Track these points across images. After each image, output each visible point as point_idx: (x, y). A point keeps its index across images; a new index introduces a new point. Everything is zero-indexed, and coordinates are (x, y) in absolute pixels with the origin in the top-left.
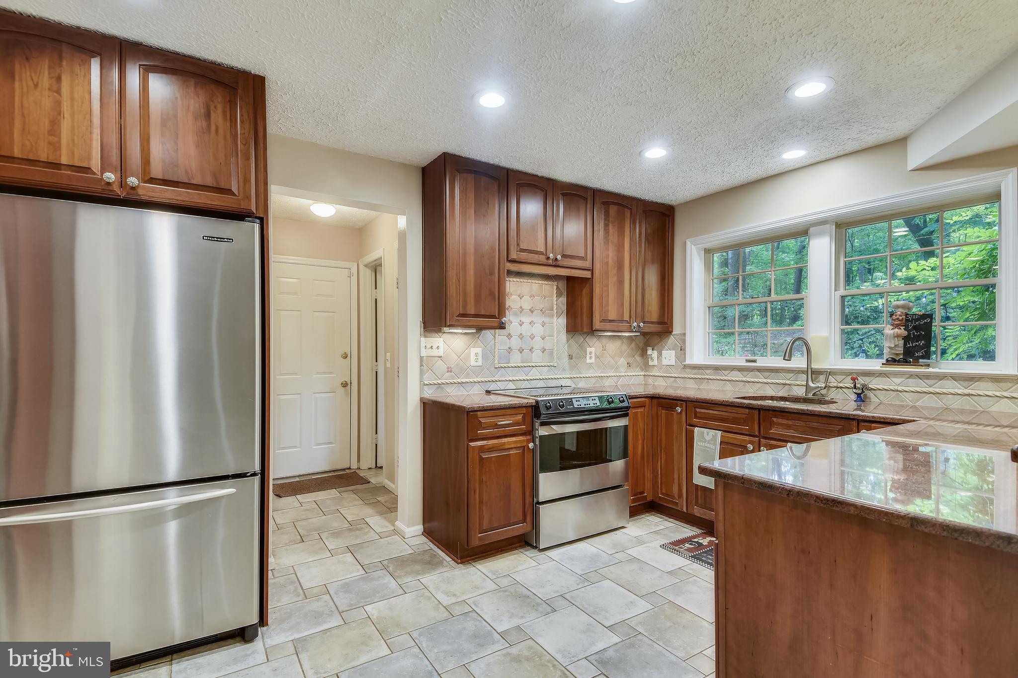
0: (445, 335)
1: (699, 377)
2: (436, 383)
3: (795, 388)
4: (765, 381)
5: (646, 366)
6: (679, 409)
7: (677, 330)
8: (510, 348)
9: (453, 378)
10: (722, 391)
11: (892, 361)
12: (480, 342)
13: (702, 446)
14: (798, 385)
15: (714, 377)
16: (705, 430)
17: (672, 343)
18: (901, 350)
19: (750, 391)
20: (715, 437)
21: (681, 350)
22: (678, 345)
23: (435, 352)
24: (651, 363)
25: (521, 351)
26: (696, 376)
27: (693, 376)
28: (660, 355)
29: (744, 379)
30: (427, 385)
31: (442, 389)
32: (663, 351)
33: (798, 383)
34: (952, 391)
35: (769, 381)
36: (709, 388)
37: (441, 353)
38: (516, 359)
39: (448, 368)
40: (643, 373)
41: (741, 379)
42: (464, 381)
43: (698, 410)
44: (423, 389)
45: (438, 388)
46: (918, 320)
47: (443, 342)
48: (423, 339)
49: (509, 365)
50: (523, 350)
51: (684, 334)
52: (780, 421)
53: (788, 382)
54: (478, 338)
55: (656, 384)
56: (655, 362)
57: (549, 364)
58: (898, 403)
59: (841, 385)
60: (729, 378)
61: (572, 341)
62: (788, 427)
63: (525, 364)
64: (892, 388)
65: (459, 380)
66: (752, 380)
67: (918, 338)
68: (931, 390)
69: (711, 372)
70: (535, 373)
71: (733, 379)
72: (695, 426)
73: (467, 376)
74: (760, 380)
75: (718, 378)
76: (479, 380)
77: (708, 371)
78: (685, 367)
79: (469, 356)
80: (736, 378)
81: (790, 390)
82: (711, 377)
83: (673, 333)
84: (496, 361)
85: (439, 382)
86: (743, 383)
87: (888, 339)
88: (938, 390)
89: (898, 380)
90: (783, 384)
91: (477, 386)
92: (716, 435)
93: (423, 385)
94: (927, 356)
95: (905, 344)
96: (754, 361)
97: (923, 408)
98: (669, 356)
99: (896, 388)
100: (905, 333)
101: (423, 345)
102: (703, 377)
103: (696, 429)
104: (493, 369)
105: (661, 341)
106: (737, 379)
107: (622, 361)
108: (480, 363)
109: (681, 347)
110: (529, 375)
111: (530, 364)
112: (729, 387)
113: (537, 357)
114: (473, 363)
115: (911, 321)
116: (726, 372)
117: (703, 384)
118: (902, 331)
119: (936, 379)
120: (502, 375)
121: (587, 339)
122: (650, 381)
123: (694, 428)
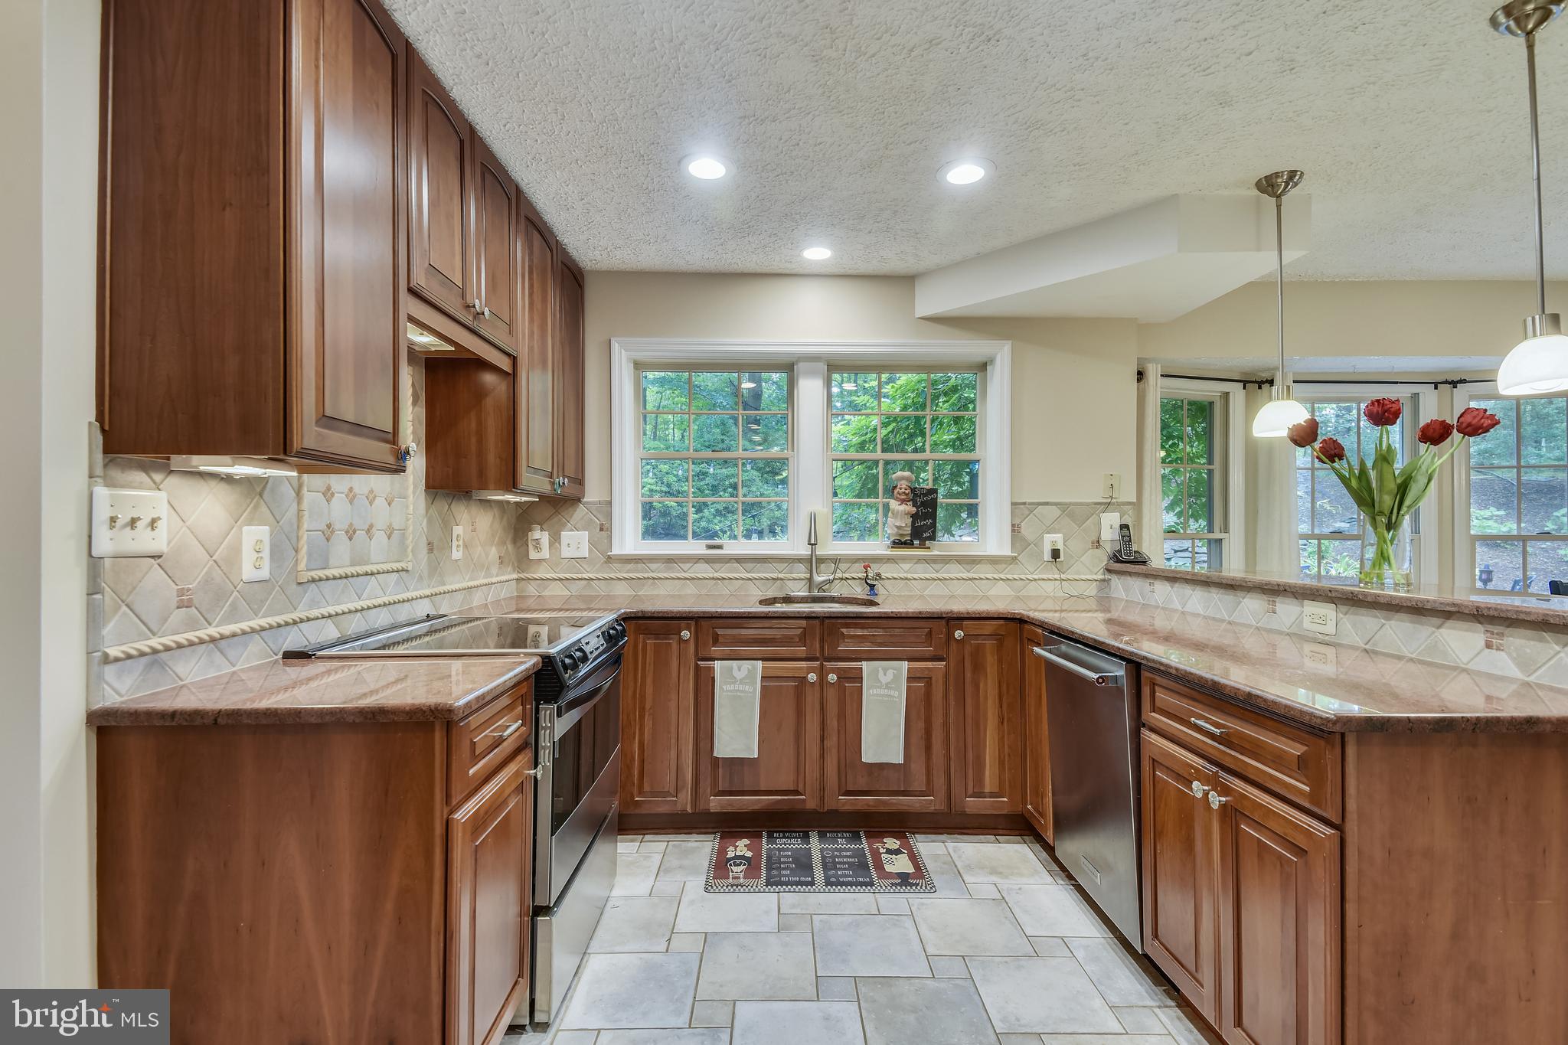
0: (173, 481)
1: (639, 575)
2: (147, 650)
3: (790, 584)
4: (749, 575)
5: (522, 561)
6: (686, 634)
7: (593, 493)
8: (329, 526)
9: (192, 626)
10: (680, 596)
11: (898, 544)
12: (264, 509)
13: (731, 691)
14: (794, 579)
15: (666, 575)
16: (734, 663)
17: (582, 518)
18: (908, 531)
19: (724, 593)
20: (751, 673)
21: (601, 530)
22: (595, 522)
23: (145, 541)
24: (533, 555)
25: (351, 534)
26: (632, 575)
27: (625, 575)
28: (556, 539)
29: (716, 575)
30: (117, 660)
31: (162, 666)
32: (562, 533)
33: (794, 576)
34: (957, 576)
35: (754, 575)
36: (655, 592)
37: (157, 541)
38: (340, 560)
39: (181, 593)
40: (515, 576)
41: (711, 575)
42: (227, 629)
43: (720, 631)
44: (100, 677)
45: (149, 666)
46: (925, 495)
47: (166, 505)
48: (101, 492)
49: (330, 573)
50: (354, 532)
51: (610, 503)
52: (852, 632)
53: (781, 576)
54: (261, 495)
55: (546, 593)
56: (545, 553)
57: (398, 566)
58: (906, 593)
59: (847, 575)
60: (693, 575)
61: (433, 511)
62: (862, 639)
63: (360, 569)
64: (901, 576)
65: (213, 631)
66: (730, 575)
67: (925, 516)
68: (939, 575)
69: (659, 567)
70: (375, 592)
71: (699, 576)
72: (713, 659)
73: (233, 616)
74: (742, 576)
75: (673, 575)
76: (264, 622)
77: (654, 566)
78: (610, 559)
79: (236, 550)
80: (703, 575)
81: (781, 588)
82: (660, 575)
83: (585, 500)
84: (302, 566)
85: (155, 642)
86: (714, 582)
87: (899, 517)
88: (945, 576)
89: (906, 566)
90: (773, 579)
91: (256, 645)
92: (755, 668)
93: (99, 661)
94: (933, 538)
95: (913, 523)
96: (720, 547)
97: (931, 596)
98: (575, 541)
99: (905, 575)
100: (914, 510)
101: (102, 513)
102: (646, 575)
103: (717, 664)
104: (294, 586)
105: (557, 512)
106: (705, 576)
107: (494, 552)
108: (265, 573)
109: (602, 525)
110: (365, 595)
111: (368, 568)
112: (691, 589)
113: (378, 549)
114: (248, 572)
115: (920, 496)
116: (685, 567)
117: (645, 588)
118: (909, 508)
119: (942, 563)
120: (314, 604)
121: (452, 506)
122: (531, 589)
123: (713, 662)
